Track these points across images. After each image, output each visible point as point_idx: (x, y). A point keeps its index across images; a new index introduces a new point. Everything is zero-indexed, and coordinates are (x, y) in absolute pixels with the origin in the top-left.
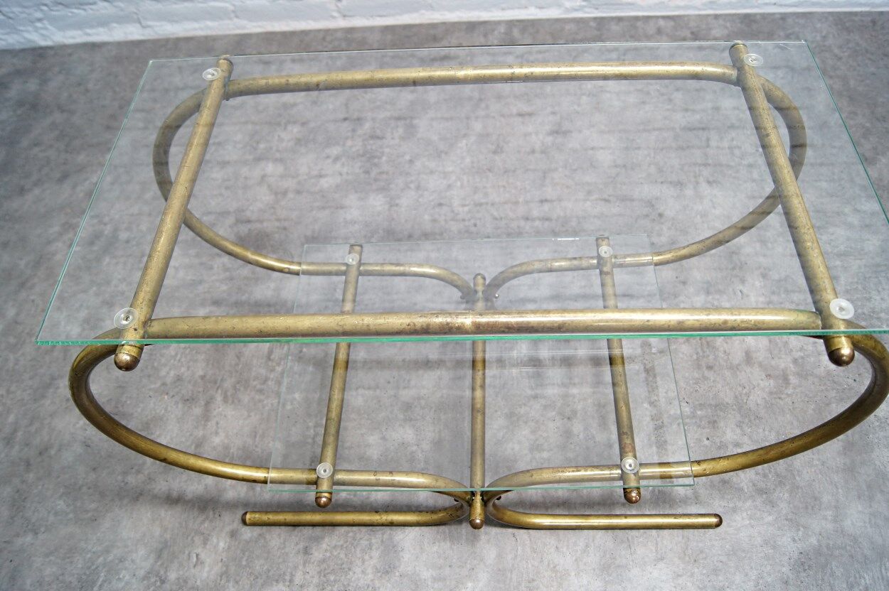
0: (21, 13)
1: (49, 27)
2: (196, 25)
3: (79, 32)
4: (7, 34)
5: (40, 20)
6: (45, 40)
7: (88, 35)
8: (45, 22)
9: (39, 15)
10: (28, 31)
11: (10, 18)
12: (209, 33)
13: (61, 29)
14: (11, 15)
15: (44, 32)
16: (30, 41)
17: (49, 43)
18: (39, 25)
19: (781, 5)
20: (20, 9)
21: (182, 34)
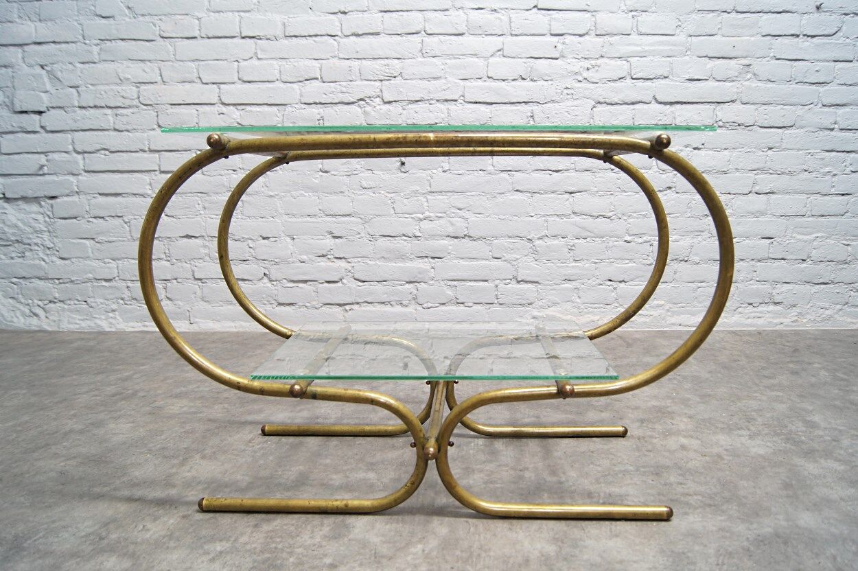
0: (102, 303)
1: (118, 317)
2: (233, 324)
3: (140, 324)
4: (82, 320)
5: (114, 311)
6: (111, 327)
7: (147, 326)
8: (117, 313)
9: (114, 307)
10: (100, 319)
11: (91, 307)
12: (241, 330)
13: (126, 321)
14: (93, 304)
15: (113, 321)
16: (99, 326)
17: (113, 330)
18: (111, 315)
19: (685, 326)
20: (102, 301)
21: (219, 330)
